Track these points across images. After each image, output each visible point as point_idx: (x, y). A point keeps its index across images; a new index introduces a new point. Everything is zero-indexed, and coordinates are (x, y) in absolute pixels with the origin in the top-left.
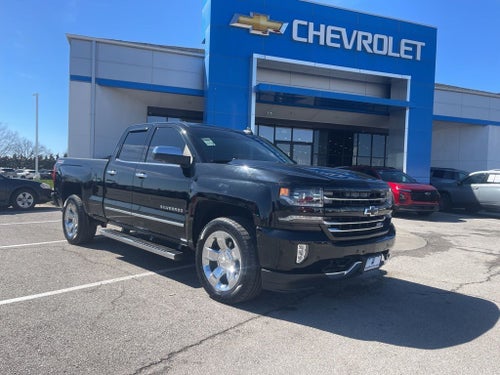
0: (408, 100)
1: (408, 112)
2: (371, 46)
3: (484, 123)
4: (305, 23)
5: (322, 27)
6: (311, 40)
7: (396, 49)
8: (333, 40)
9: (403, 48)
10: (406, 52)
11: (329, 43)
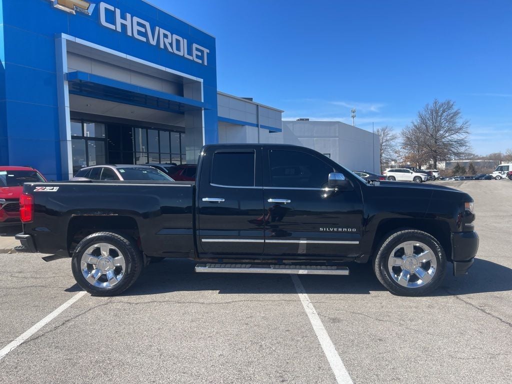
0: (203, 101)
1: (203, 112)
2: (171, 44)
3: (243, 124)
4: (112, 8)
5: (129, 16)
6: (119, 29)
7: (190, 52)
8: (139, 33)
9: (195, 52)
10: (197, 56)
11: (136, 36)
